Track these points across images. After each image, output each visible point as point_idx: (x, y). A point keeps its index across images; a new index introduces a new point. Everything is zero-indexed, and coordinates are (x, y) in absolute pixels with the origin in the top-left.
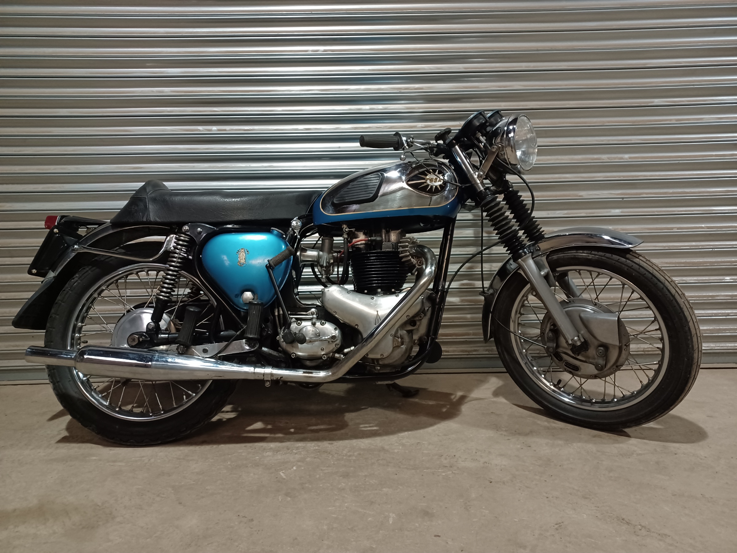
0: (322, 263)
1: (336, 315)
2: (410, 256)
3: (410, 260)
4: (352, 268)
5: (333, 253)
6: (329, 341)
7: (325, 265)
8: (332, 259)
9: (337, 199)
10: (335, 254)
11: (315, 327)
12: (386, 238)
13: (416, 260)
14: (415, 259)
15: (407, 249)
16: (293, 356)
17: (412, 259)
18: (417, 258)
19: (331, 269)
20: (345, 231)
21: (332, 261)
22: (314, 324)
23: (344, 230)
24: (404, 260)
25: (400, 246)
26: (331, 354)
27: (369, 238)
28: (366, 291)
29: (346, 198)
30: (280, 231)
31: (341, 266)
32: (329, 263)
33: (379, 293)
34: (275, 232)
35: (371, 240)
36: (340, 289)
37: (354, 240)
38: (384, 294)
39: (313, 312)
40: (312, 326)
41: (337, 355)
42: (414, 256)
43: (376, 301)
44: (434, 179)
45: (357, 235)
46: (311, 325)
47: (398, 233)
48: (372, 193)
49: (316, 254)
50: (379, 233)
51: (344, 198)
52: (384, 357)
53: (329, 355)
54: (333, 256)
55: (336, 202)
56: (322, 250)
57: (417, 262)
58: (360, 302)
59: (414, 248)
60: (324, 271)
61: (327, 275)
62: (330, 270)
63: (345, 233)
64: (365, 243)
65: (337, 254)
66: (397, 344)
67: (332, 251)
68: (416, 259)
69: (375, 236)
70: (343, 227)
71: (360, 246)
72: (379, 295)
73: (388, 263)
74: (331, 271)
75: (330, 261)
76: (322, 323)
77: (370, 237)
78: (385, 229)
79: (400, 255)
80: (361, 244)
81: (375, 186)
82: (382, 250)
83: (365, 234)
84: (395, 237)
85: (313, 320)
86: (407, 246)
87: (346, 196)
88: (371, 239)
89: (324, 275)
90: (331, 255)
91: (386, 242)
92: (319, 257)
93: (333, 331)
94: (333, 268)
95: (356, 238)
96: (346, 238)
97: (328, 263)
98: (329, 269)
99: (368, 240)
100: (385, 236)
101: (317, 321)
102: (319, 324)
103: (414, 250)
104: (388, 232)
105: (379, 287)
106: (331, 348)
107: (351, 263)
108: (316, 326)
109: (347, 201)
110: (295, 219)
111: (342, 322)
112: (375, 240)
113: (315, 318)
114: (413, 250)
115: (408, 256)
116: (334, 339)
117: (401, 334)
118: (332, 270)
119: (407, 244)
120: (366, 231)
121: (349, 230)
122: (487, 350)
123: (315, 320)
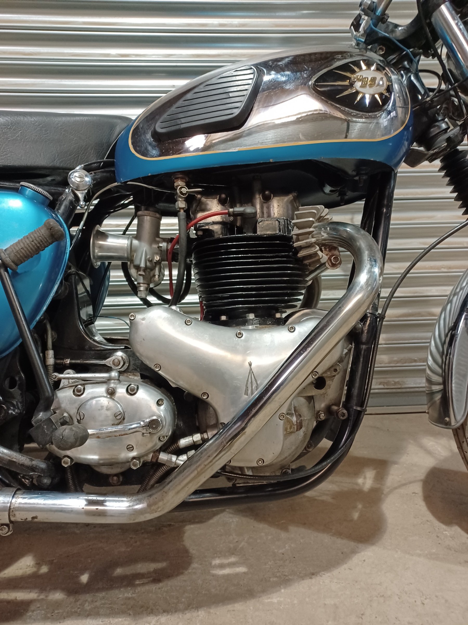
0: (137, 262)
1: (160, 372)
2: (317, 246)
3: (316, 254)
4: (197, 271)
5: (158, 242)
6: (143, 434)
7: (143, 265)
8: (157, 254)
9: (164, 125)
10: (163, 245)
11: (114, 399)
12: (263, 213)
13: (327, 255)
14: (324, 251)
15: (311, 229)
16: (66, 463)
17: (320, 253)
18: (330, 250)
19: (157, 272)
20: (181, 193)
21: (157, 258)
22: (111, 393)
23: (178, 191)
24: (302, 254)
25: (295, 224)
26: (151, 455)
27: (231, 210)
28: (224, 318)
29: (183, 121)
30: (40, 190)
31: (175, 267)
32: (151, 261)
33: (251, 322)
34: (28, 192)
35: (235, 215)
36: (169, 316)
37: (200, 215)
38: (260, 324)
39: (116, 360)
40: (106, 397)
41: (163, 457)
42: (324, 245)
43: (246, 341)
44: (369, 79)
45: (207, 204)
46: (105, 395)
47: (287, 201)
48: (238, 107)
49: (125, 244)
50: (250, 201)
51: (178, 122)
52: (264, 464)
53: (145, 458)
54: (159, 247)
55: (159, 130)
56: (137, 237)
57: (329, 258)
58: (213, 342)
59: (326, 229)
60: (142, 277)
61: (149, 285)
62: (154, 276)
63: (180, 197)
64: (221, 220)
65: (168, 243)
66: (288, 428)
67: (158, 239)
68: (327, 253)
69: (241, 206)
70: (175, 184)
71: (211, 227)
72: (250, 327)
73: (270, 260)
74: (157, 276)
75: (153, 258)
76: (131, 390)
77: (231, 208)
78: (262, 192)
79: (296, 245)
80: (214, 223)
81: (245, 93)
82: (256, 233)
83: (222, 202)
84: (282, 209)
85: (110, 383)
86: (309, 225)
87: (181, 115)
88: (234, 211)
89: (141, 285)
90: (155, 246)
91: (263, 217)
92: (132, 249)
93: (154, 407)
94: (160, 271)
95: (203, 210)
96: (183, 208)
97: (149, 261)
98: (152, 274)
99: (229, 214)
100: (262, 208)
101: (118, 386)
102: (124, 390)
103: (324, 232)
104: (267, 199)
105: (251, 310)
106: (150, 445)
107: (194, 262)
108: (117, 395)
109: (183, 126)
110: (78, 168)
111: (173, 386)
112: (241, 214)
113: (115, 380)
114: (323, 234)
115: (310, 246)
116: (153, 429)
117: (296, 405)
118: (159, 276)
119: (311, 219)
120: (223, 196)
121: (188, 190)
122: (380, 384)
123: (114, 383)
